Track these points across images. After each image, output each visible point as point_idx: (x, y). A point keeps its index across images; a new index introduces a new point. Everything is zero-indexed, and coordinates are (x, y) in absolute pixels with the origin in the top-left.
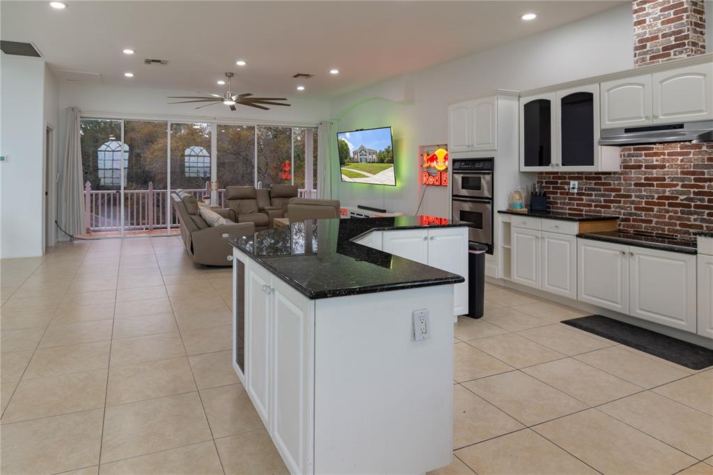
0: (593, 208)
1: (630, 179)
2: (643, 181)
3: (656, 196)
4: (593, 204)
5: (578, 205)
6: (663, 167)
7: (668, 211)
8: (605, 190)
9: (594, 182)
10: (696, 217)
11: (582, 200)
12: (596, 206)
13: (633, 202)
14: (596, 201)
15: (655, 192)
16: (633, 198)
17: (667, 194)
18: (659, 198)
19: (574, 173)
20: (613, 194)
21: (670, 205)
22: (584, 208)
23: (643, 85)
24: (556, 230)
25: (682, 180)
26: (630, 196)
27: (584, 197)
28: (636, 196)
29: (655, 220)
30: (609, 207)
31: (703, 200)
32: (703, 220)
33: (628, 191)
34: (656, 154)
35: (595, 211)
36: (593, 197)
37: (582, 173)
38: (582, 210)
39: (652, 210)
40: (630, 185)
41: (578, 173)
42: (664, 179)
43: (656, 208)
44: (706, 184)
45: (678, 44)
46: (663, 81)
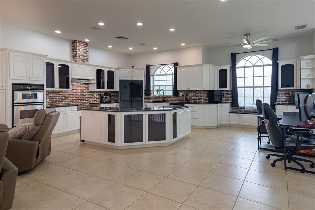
0: (57, 103)
1: (68, 93)
2: (72, 93)
3: (75, 97)
4: (57, 101)
5: (52, 102)
6: (76, 89)
7: (77, 101)
8: (61, 96)
9: (57, 94)
10: (82, 102)
11: (53, 100)
12: (58, 102)
13: (69, 100)
14: (58, 100)
15: (74, 96)
16: (69, 98)
17: (77, 96)
18: (75, 98)
19: (50, 91)
20: (64, 97)
21: (78, 99)
22: (54, 103)
23: (82, 68)
25: (80, 93)
26: (68, 98)
27: (54, 99)
28: (70, 98)
29: (74, 104)
30: (62, 102)
31: (84, 97)
32: (84, 102)
33: (68, 96)
34: (75, 86)
35: (58, 104)
36: (57, 99)
37: (53, 91)
38: (53, 104)
39: (74, 101)
40: (68, 94)
41: (52, 91)
42: (76, 93)
43: (75, 101)
44: (84, 94)
45: (87, 59)
46: (86, 68)
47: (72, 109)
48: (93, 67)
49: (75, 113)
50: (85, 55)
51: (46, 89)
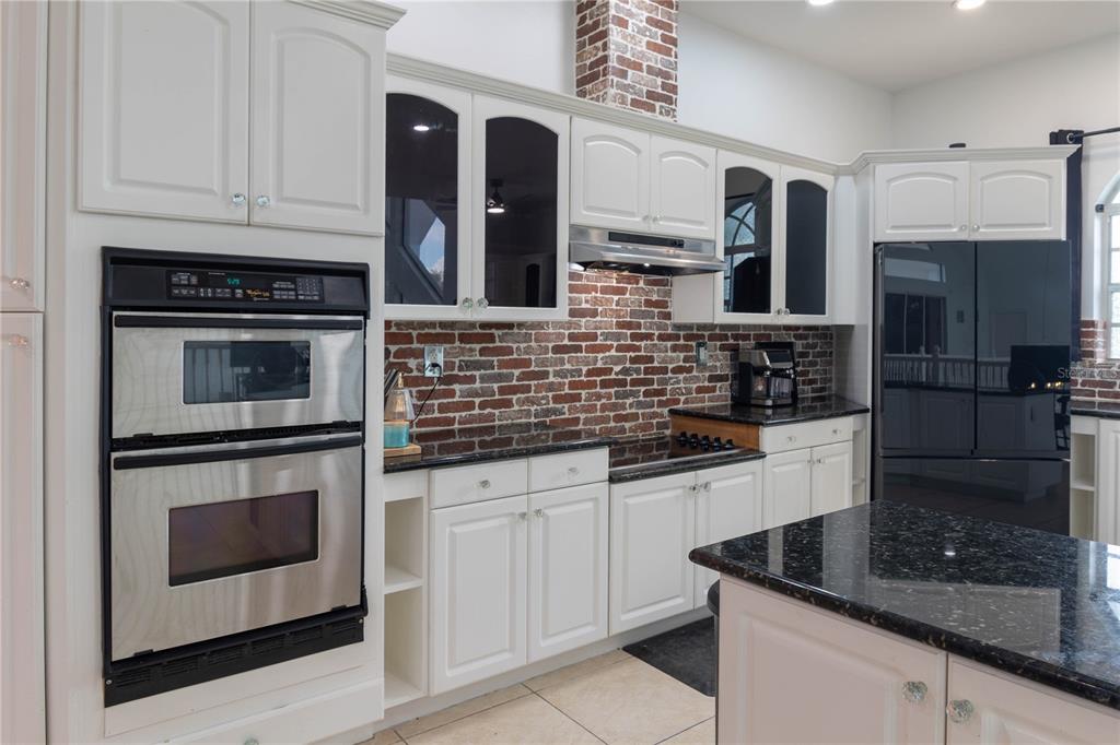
0: (476, 411)
1: (547, 337)
2: (566, 342)
3: (585, 369)
4: (477, 401)
5: (442, 408)
6: (594, 313)
7: (599, 397)
8: (502, 365)
9: (477, 347)
10: (631, 400)
11: (452, 394)
12: (483, 406)
13: (551, 387)
14: (483, 393)
15: (583, 362)
16: (551, 379)
17: (600, 364)
18: (590, 373)
19: (432, 324)
20: (517, 372)
21: (605, 384)
22: (457, 415)
24: (577, 479)
25: (618, 337)
26: (545, 375)
27: (457, 387)
28: (557, 374)
29: (582, 416)
30: (508, 404)
31: (638, 371)
32: (640, 405)
33: (543, 363)
34: (586, 289)
35: (481, 418)
36: (477, 385)
37: (452, 324)
38: (451, 421)
39: (577, 398)
40: (546, 350)
41: (443, 324)
42: (595, 337)
43: (584, 393)
44: (643, 344)
45: (665, 96)
46: (663, 155)
47: (572, 470)
48: (706, 152)
49: (595, 500)
50: (656, 60)
51: (383, 311)
